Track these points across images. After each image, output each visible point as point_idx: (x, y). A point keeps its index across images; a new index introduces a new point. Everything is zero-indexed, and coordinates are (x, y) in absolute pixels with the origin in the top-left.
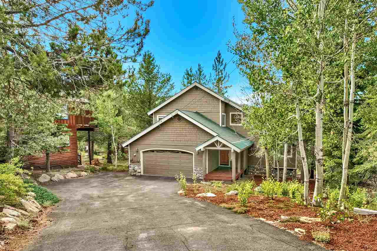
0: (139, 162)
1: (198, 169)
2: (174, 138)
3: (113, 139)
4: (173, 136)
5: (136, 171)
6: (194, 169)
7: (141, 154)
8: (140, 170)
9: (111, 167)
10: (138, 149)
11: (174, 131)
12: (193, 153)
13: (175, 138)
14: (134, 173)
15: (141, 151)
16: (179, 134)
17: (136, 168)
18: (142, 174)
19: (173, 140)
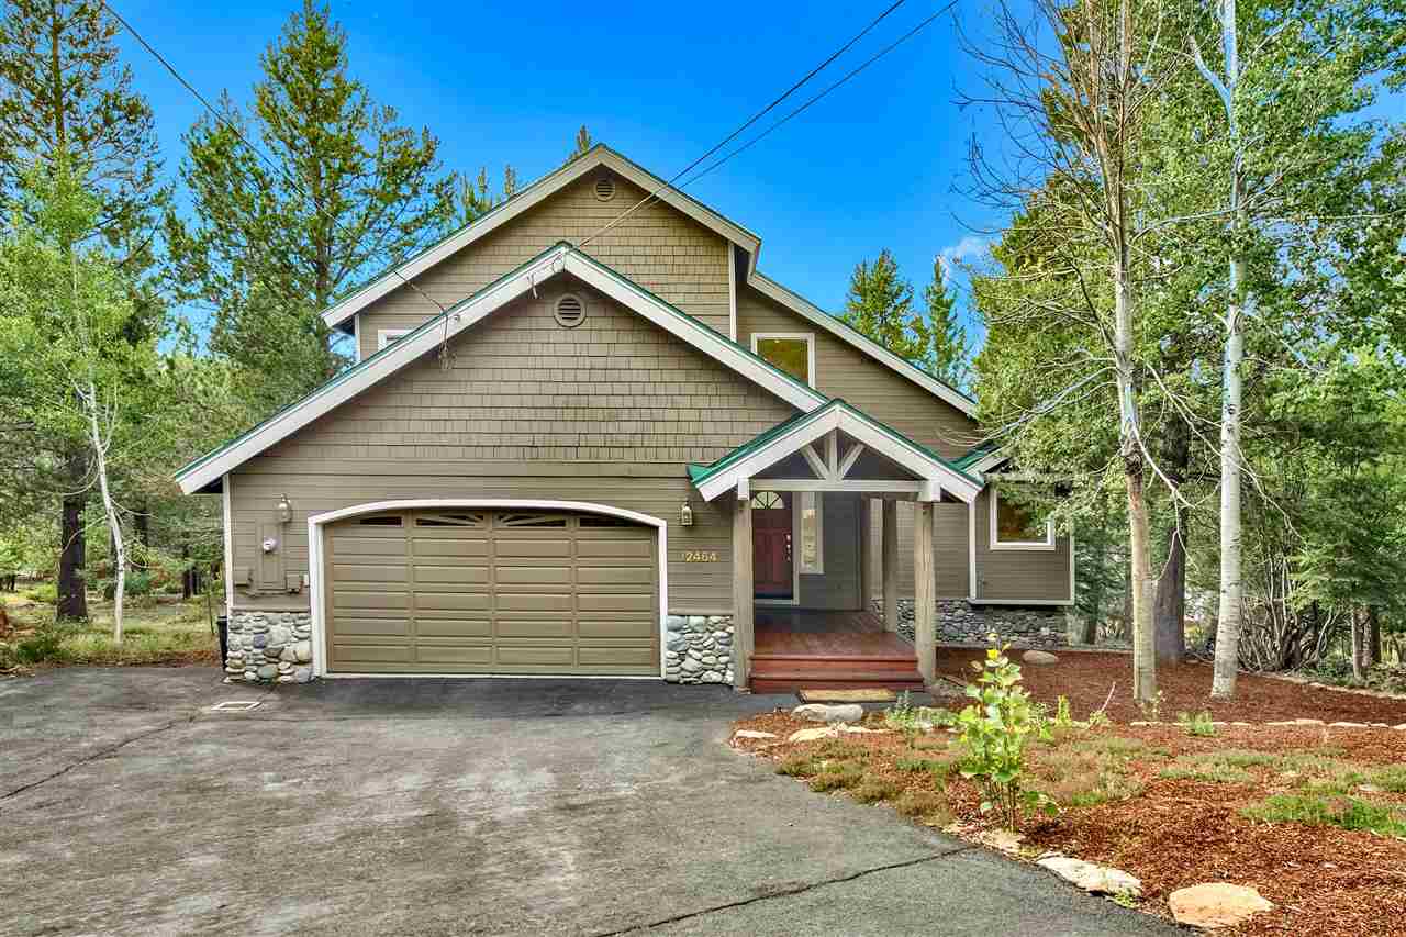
0: (297, 593)
1: (694, 620)
2: (535, 427)
3: (102, 469)
4: (527, 414)
5: (276, 656)
6: (665, 620)
7: (315, 538)
8: (306, 644)
9: (83, 643)
10: (290, 509)
11: (533, 388)
12: (661, 524)
13: (546, 427)
14: (268, 671)
15: (313, 521)
16: (572, 401)
17: (279, 632)
18: (319, 668)
19: (527, 440)
